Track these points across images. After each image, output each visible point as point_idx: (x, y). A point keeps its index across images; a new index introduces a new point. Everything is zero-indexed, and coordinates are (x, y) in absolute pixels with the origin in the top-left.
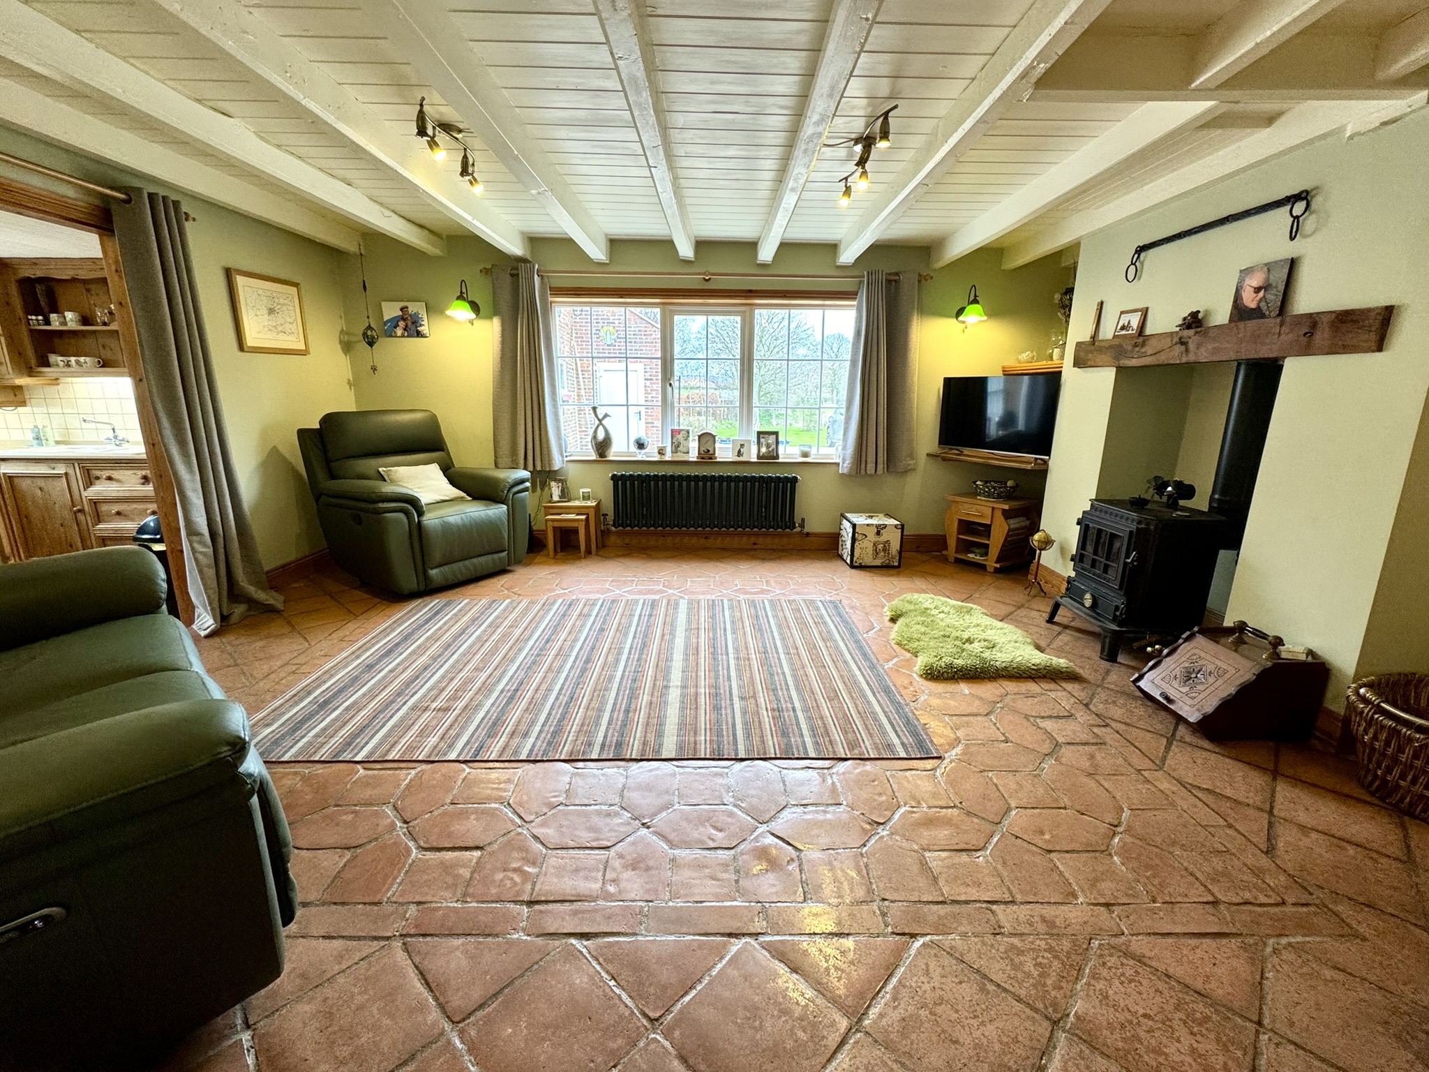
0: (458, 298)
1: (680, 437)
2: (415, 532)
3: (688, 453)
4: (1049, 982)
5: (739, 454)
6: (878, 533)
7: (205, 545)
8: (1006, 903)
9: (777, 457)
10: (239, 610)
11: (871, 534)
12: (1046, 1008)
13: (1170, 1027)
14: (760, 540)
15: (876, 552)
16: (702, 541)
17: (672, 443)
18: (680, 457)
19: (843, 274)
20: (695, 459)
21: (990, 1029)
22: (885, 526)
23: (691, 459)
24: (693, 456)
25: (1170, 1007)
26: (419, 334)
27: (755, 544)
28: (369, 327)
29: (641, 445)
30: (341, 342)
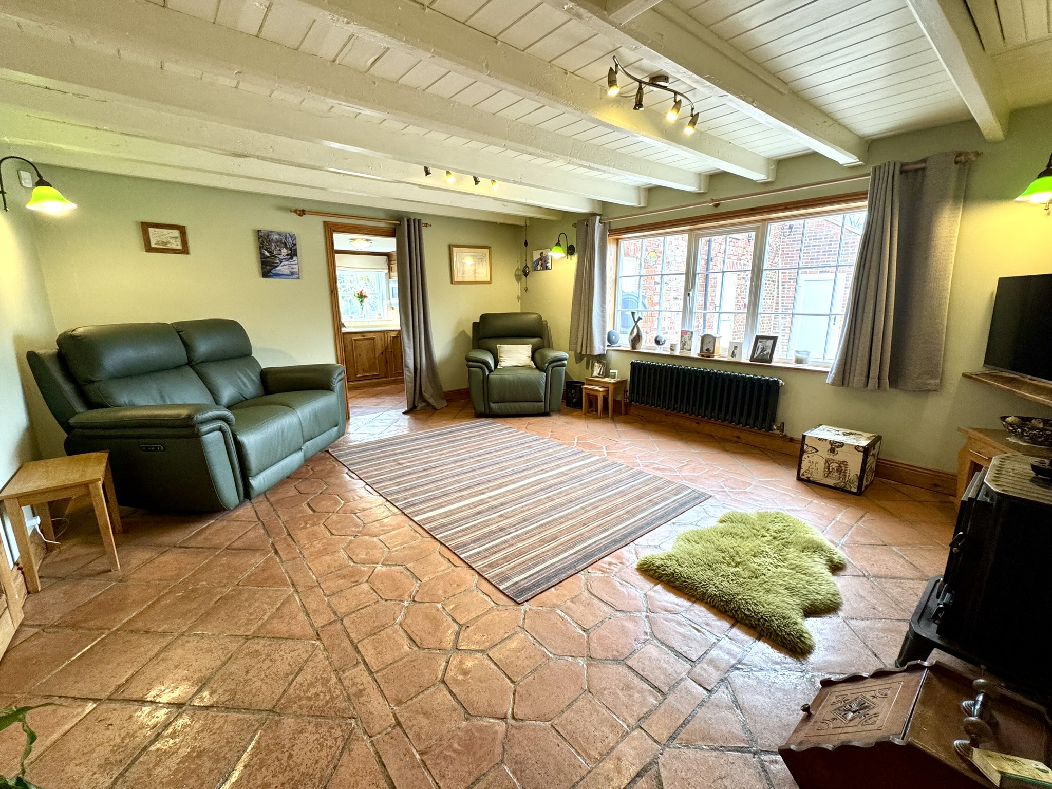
0: (557, 245)
1: (686, 337)
2: (485, 381)
3: (690, 350)
4: (304, 702)
5: (733, 355)
6: (832, 450)
7: (410, 373)
8: (369, 669)
9: (770, 361)
10: (421, 405)
11: (824, 450)
12: (282, 704)
13: (285, 770)
14: (742, 435)
15: (828, 471)
16: (694, 425)
17: (681, 341)
18: (686, 354)
19: (859, 173)
20: (696, 356)
21: (258, 684)
22: (842, 445)
23: (692, 356)
24: (695, 352)
25: (303, 768)
26: (547, 268)
27: (738, 437)
28: (526, 266)
29: (658, 342)
30: (516, 275)
